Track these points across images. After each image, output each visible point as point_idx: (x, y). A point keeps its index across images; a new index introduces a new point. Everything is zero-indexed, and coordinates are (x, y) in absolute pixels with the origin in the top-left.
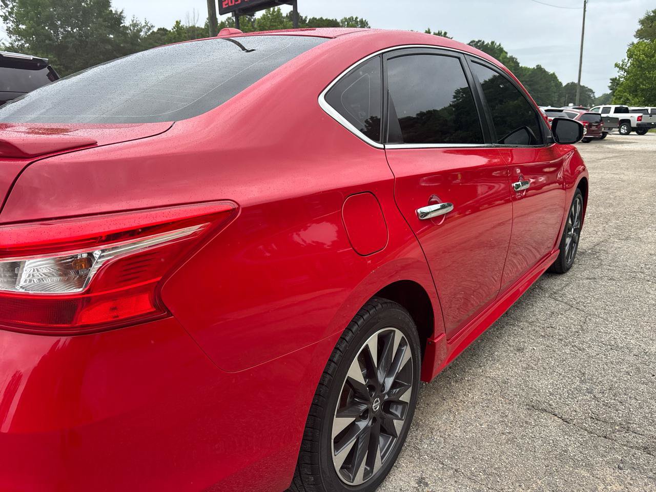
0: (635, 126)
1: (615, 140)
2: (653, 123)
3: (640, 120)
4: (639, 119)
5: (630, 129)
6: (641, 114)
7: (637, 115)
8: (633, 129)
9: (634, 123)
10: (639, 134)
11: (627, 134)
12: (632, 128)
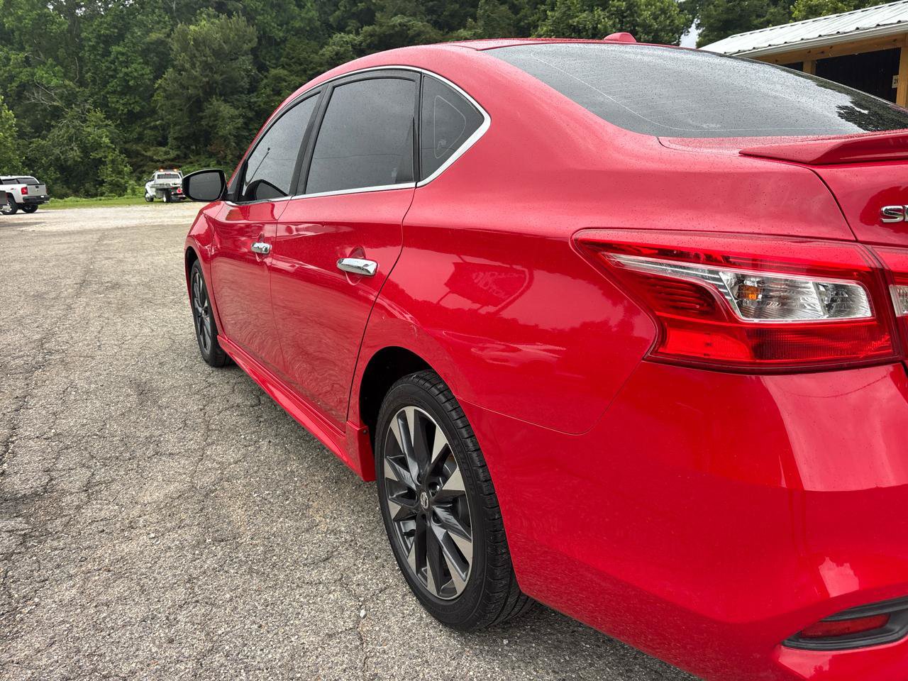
0: (22, 201)
1: (12, 222)
2: (42, 197)
3: (26, 193)
4: (24, 191)
5: (16, 207)
6: (24, 185)
7: (19, 187)
8: (20, 206)
9: (19, 198)
10: (28, 212)
11: (13, 212)
12: (18, 204)
